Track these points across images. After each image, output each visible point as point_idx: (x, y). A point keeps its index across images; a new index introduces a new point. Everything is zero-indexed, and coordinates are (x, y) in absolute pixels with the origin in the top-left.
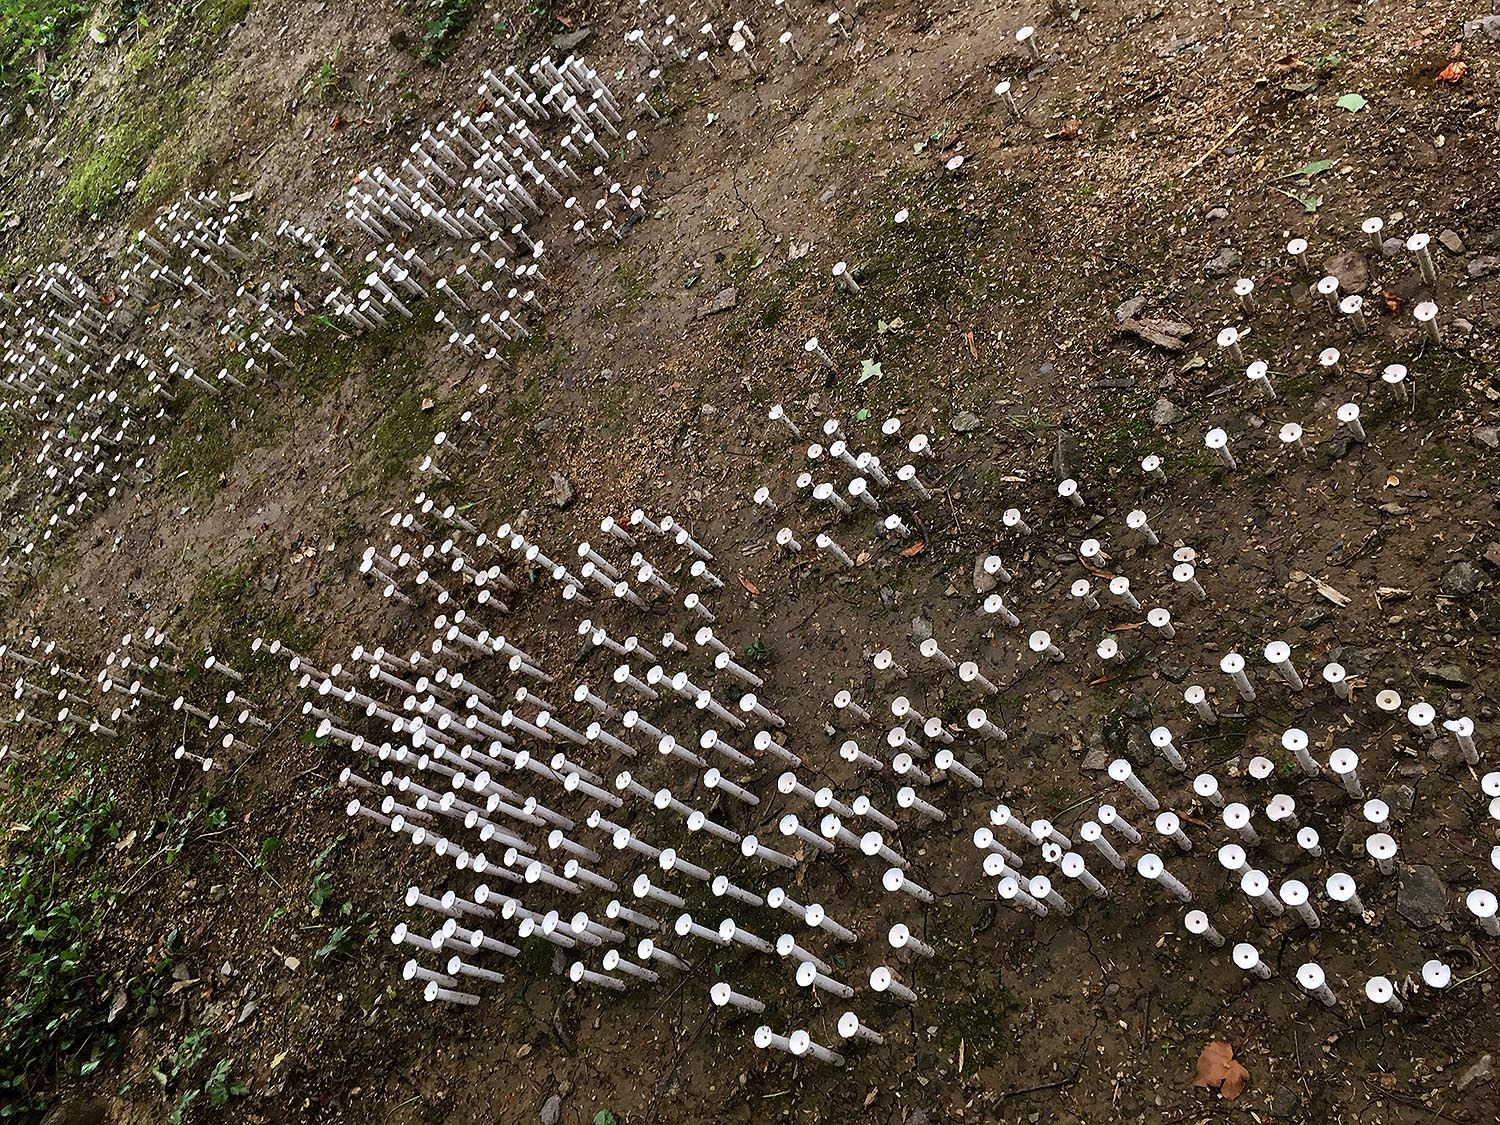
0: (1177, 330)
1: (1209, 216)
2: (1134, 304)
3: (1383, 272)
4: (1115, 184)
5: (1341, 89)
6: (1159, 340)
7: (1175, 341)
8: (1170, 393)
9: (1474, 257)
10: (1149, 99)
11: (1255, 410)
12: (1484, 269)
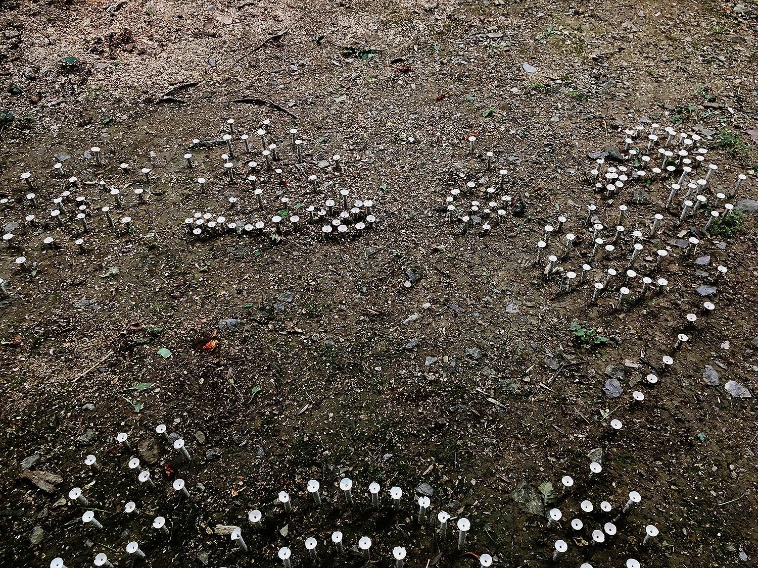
0: (54, 480)
1: (84, 407)
2: (32, 459)
3: (166, 452)
4: (36, 380)
5: (161, 344)
6: (43, 486)
7: (51, 487)
8: (42, 522)
9: (210, 448)
10: (65, 331)
11: (90, 536)
12: (213, 455)
